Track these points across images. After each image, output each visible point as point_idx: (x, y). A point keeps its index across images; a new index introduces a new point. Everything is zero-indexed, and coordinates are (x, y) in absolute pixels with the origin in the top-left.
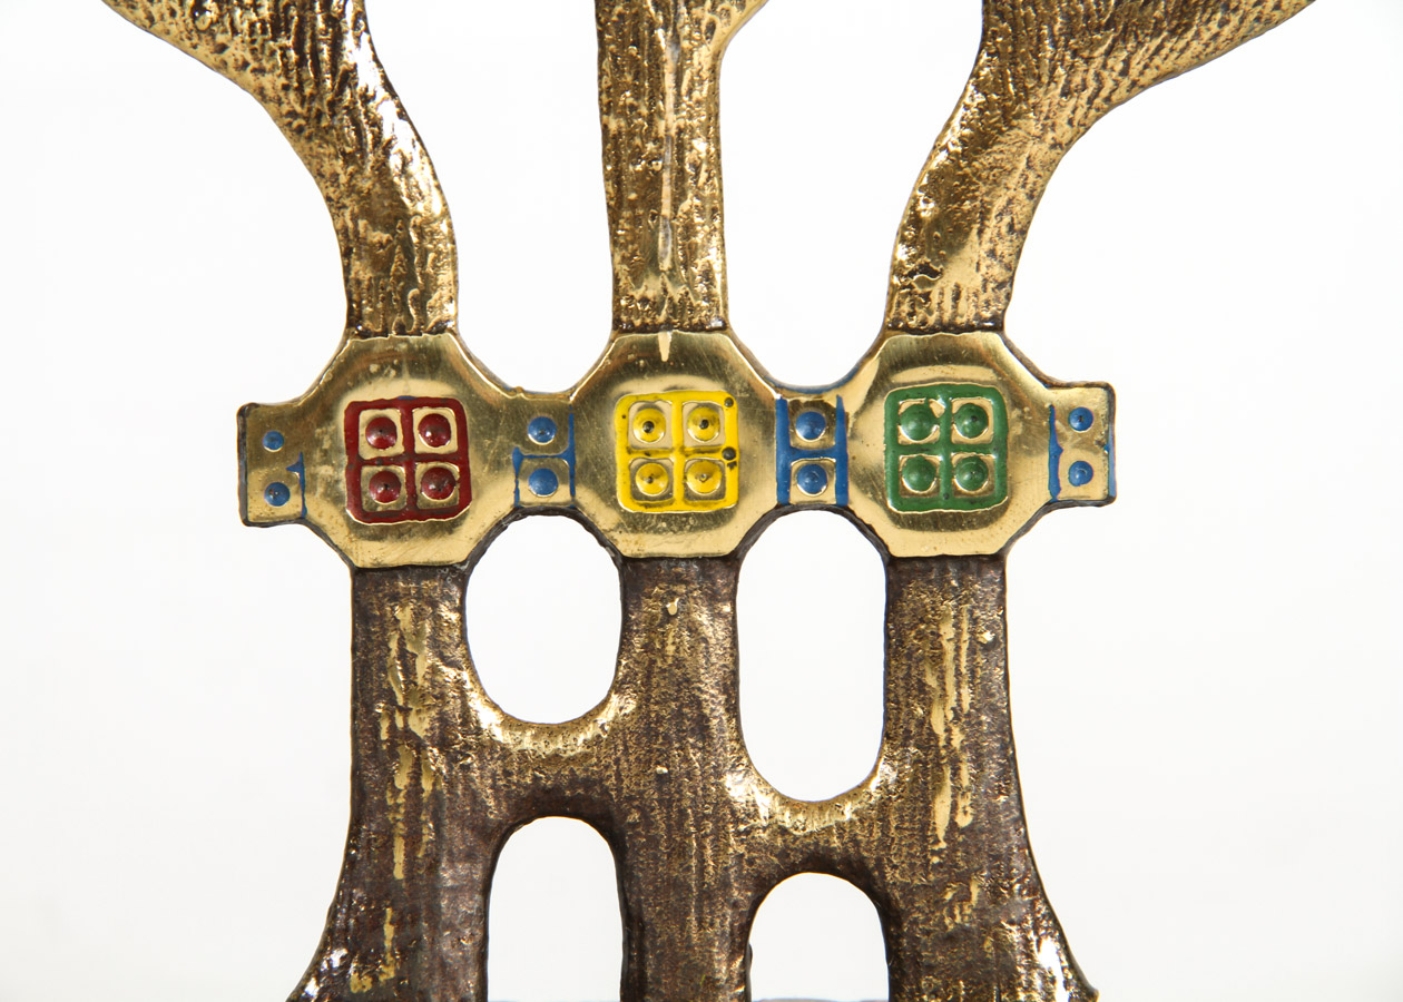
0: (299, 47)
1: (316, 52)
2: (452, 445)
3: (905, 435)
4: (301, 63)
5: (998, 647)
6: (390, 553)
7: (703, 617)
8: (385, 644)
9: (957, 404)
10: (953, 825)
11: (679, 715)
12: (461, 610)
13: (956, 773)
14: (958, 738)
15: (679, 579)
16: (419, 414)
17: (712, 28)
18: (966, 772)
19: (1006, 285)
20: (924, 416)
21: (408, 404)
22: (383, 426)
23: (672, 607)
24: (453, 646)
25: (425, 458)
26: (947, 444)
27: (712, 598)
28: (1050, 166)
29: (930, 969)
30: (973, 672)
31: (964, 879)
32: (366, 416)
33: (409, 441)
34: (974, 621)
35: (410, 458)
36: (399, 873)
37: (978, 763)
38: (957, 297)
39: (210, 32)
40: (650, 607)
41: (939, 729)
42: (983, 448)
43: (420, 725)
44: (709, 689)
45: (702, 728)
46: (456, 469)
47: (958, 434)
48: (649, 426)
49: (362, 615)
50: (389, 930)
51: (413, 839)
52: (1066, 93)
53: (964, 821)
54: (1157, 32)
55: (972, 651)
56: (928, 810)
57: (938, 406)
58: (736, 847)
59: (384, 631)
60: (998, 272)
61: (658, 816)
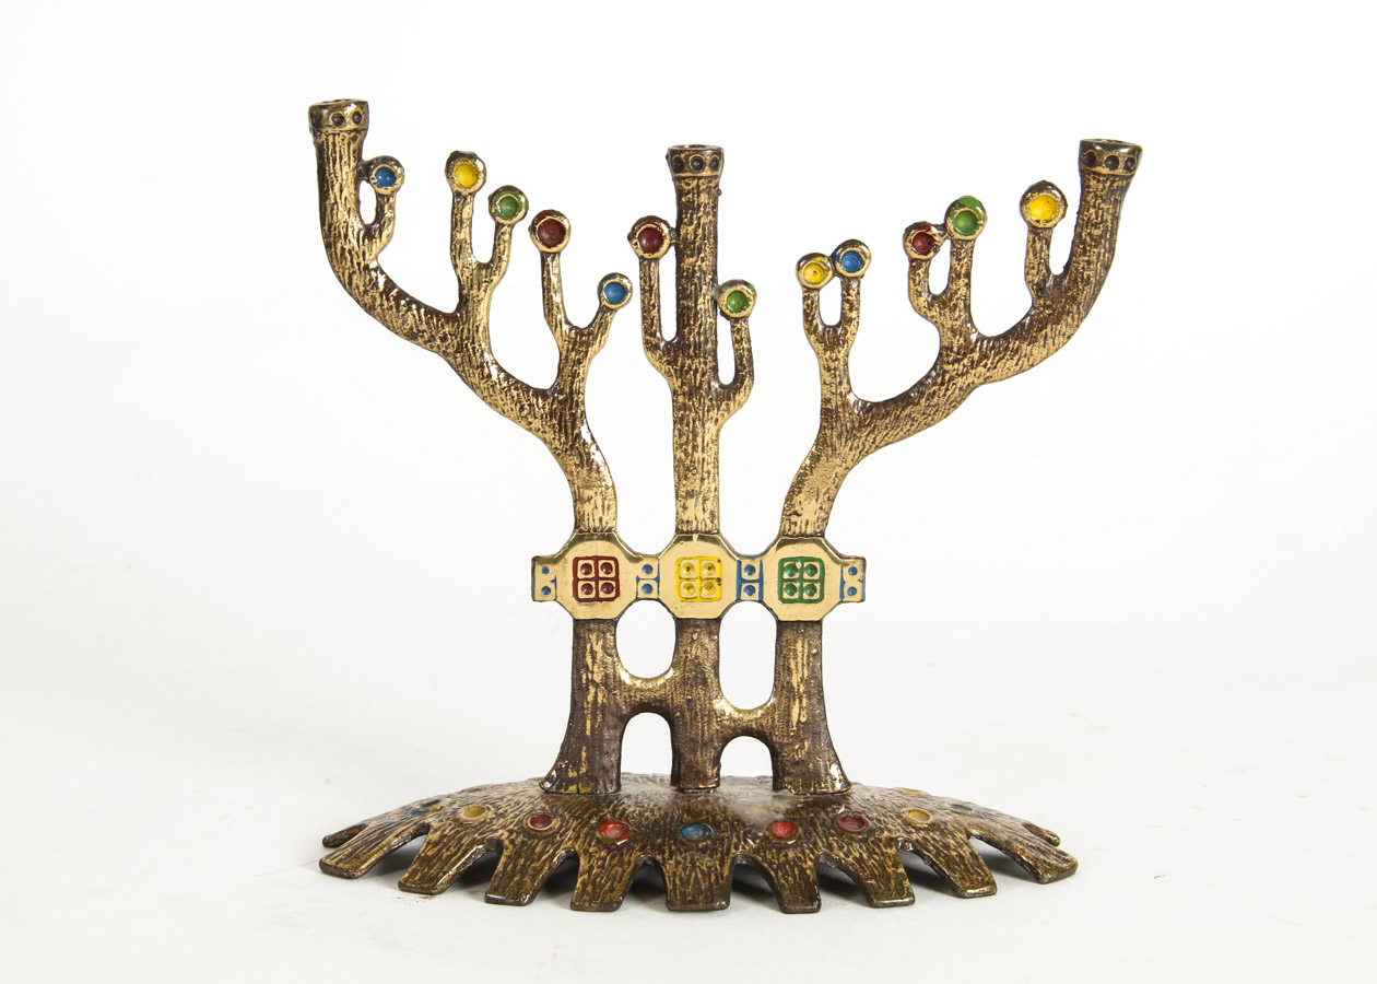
0: (559, 424)
1: (566, 426)
2: (613, 575)
3: (786, 576)
4: (560, 430)
5: (818, 656)
6: (585, 612)
7: (706, 641)
8: (585, 647)
9: (806, 564)
10: (799, 721)
11: (696, 677)
12: (614, 635)
13: (801, 702)
14: (802, 688)
15: (698, 626)
16: (601, 563)
17: (717, 420)
18: (804, 701)
19: (826, 520)
20: (793, 568)
21: (596, 559)
22: (587, 568)
23: (695, 637)
24: (611, 650)
25: (603, 579)
26: (801, 579)
27: (710, 634)
28: (844, 476)
29: (789, 774)
30: (808, 664)
31: (802, 741)
32: (581, 563)
33: (597, 572)
34: (810, 645)
35: (597, 579)
36: (588, 733)
37: (809, 698)
38: (807, 524)
39: (526, 417)
40: (686, 639)
41: (795, 685)
42: (816, 581)
43: (598, 678)
44: (708, 667)
45: (705, 682)
46: (614, 583)
47: (806, 576)
48: (688, 569)
49: (577, 636)
50: (584, 754)
51: (594, 719)
52: (851, 450)
53: (803, 720)
54: (887, 428)
55: (808, 656)
56: (789, 715)
57: (799, 565)
58: (716, 726)
59: (585, 643)
60: (823, 514)
61: (687, 714)
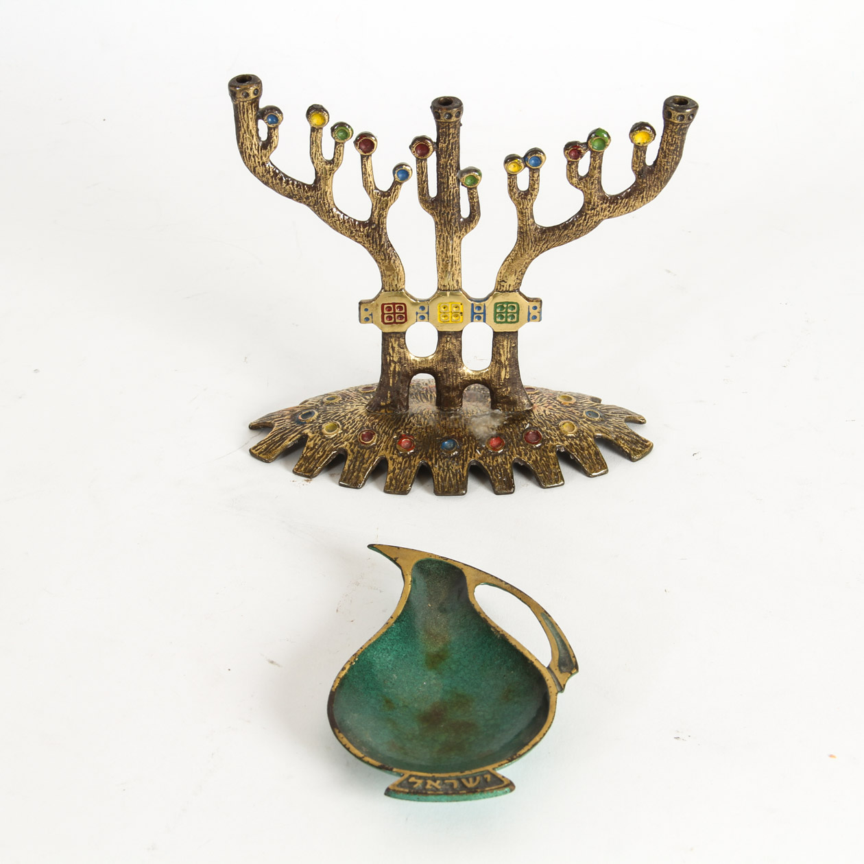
0: (372, 239)
1: (376, 241)
2: (403, 311)
3: (498, 311)
4: (373, 243)
5: (516, 347)
6: (388, 329)
7: (454, 341)
8: (388, 345)
9: (509, 305)
10: (505, 378)
11: (449, 358)
12: (405, 339)
13: (506, 369)
14: (507, 363)
15: (450, 335)
16: (396, 306)
17: (460, 237)
18: (508, 369)
19: (520, 284)
20: (502, 307)
21: (394, 304)
22: (389, 308)
23: (448, 340)
24: (403, 346)
25: (395, 320)
26: (507, 312)
27: (457, 338)
28: (530, 263)
29: (499, 403)
30: (510, 351)
31: (507, 387)
32: (385, 306)
33: (394, 310)
34: (511, 342)
35: (394, 313)
36: (391, 385)
37: (510, 367)
38: (510, 286)
39: (354, 236)
40: (444, 340)
41: (503, 361)
42: (515, 313)
43: (396, 360)
44: (455, 353)
45: (454, 360)
46: (404, 315)
47: (509, 311)
48: (444, 308)
49: (384, 339)
50: (389, 395)
51: (394, 378)
52: (534, 251)
53: (507, 377)
54: (554, 241)
55: (510, 348)
56: (500, 375)
57: (505, 306)
58: (459, 380)
59: (389, 343)
60: (518, 281)
61: (445, 375)
